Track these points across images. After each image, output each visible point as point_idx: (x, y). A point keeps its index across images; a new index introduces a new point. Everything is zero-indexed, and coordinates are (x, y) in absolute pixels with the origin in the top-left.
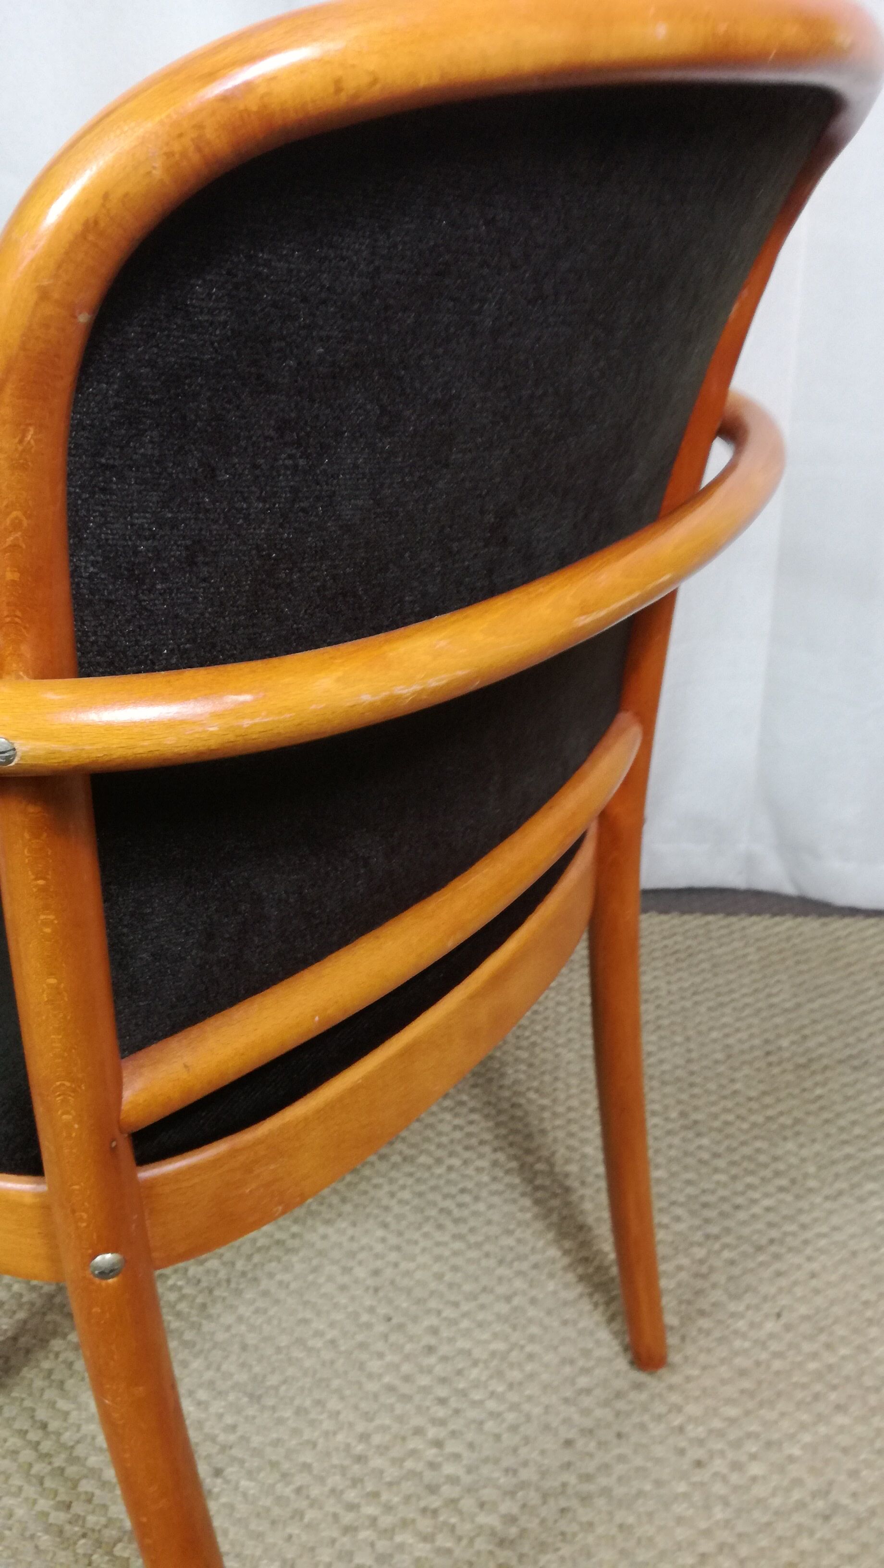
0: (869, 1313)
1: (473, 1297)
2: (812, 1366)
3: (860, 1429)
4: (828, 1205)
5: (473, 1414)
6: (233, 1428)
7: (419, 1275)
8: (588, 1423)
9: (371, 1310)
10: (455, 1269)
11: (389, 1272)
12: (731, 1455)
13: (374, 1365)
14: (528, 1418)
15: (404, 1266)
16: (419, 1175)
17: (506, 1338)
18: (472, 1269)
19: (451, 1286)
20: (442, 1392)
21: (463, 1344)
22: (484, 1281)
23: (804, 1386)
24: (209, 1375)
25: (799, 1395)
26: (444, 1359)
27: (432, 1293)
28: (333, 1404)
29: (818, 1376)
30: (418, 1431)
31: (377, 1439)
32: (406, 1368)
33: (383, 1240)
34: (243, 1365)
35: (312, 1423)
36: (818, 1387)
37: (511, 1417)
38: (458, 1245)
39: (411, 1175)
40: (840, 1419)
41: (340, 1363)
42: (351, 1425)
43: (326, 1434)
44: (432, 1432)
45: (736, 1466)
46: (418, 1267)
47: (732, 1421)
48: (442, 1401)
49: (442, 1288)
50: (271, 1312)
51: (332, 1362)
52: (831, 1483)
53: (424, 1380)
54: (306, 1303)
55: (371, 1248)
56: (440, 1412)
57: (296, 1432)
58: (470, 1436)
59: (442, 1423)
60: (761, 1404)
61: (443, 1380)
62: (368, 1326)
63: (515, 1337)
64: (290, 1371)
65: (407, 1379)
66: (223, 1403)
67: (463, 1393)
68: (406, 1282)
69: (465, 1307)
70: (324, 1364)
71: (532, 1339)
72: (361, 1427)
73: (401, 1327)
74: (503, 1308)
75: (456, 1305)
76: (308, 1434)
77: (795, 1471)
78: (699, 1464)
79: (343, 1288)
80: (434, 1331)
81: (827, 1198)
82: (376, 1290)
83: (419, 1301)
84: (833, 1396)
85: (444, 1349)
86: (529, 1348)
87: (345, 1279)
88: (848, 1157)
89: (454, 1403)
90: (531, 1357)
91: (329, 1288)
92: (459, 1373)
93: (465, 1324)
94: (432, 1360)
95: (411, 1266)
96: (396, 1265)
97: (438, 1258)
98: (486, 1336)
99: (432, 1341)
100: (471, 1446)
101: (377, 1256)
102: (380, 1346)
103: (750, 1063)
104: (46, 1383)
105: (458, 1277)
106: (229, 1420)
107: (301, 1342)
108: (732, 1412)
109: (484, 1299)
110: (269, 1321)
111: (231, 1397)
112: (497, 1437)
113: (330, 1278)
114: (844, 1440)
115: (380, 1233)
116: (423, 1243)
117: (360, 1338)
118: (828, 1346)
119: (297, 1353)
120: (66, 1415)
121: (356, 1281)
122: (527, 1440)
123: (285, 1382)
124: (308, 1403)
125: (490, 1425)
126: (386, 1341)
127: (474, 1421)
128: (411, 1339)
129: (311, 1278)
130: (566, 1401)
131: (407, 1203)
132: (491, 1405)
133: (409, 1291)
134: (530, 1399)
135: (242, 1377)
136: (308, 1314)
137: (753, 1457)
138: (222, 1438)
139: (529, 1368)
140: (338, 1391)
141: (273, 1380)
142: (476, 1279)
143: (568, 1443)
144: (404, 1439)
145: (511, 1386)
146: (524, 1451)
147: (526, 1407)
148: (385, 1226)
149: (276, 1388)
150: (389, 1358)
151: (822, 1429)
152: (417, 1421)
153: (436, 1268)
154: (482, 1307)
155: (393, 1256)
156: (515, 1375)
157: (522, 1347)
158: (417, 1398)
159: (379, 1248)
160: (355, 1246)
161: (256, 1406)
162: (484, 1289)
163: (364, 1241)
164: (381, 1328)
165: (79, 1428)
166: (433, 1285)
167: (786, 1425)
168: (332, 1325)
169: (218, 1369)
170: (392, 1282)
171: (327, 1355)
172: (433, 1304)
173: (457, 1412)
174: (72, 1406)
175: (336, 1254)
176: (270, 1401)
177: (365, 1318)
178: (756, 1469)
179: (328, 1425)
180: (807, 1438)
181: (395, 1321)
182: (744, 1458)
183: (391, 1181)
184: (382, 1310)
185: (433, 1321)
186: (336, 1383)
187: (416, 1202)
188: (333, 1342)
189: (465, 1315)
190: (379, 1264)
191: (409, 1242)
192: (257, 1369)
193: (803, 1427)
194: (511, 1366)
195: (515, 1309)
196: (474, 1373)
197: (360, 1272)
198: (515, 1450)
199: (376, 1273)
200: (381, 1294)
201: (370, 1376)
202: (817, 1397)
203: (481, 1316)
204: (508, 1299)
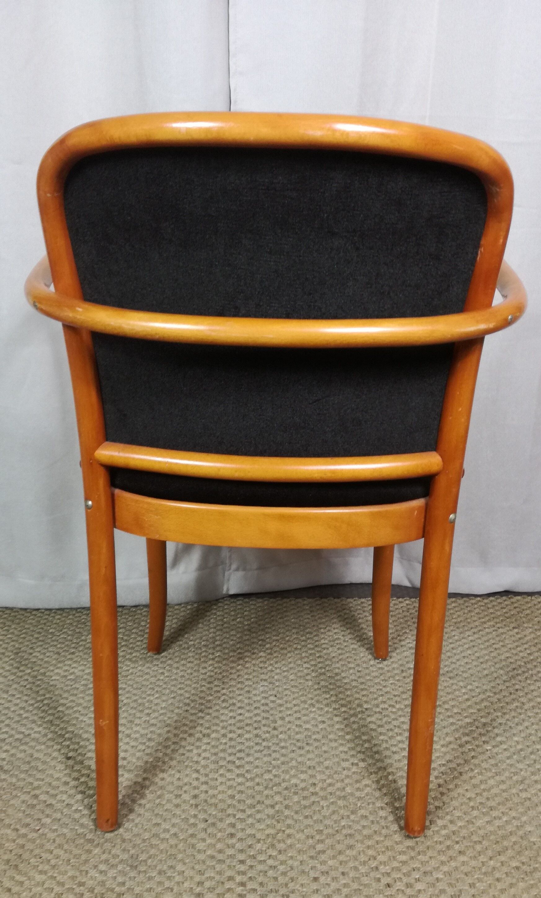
0: (472, 804)
1: (252, 806)
2: (444, 832)
3: (473, 863)
4: (443, 749)
5: (260, 867)
6: (123, 884)
7: (220, 797)
8: (324, 868)
9: (195, 816)
10: (241, 792)
11: (203, 796)
12: (405, 880)
13: (201, 846)
14: (292, 868)
15: (211, 792)
16: (213, 743)
17: (274, 827)
18: (250, 792)
19: (239, 801)
20: (241, 857)
21: (249, 831)
22: (258, 798)
23: (441, 843)
24: (104, 857)
25: (439, 847)
26: (240, 840)
27: (229, 806)
28: (180, 867)
29: (448, 837)
30: (230, 878)
31: (207, 884)
32: (219, 846)
33: (197, 779)
34: (124, 850)
35: (169, 878)
36: (448, 843)
37: (282, 868)
38: (240, 780)
39: (209, 743)
40: (462, 858)
41: (181, 846)
42: (192, 878)
43: (178, 883)
44: (238, 879)
45: (409, 885)
46: (219, 793)
47: (404, 863)
48: (242, 862)
49: (234, 802)
50: (137, 821)
51: (176, 845)
52: (460, 891)
53: (230, 852)
54: (157, 815)
55: (191, 784)
56: (242, 868)
57: (160, 883)
58: (260, 879)
59: (244, 873)
60: (419, 853)
61: (241, 851)
62: (195, 825)
63: (279, 826)
64: (153, 852)
65: (220, 851)
66: (115, 871)
67: (254, 857)
68: (213, 801)
69: (249, 812)
70: (171, 847)
71: (289, 826)
72: (198, 878)
73: (214, 824)
74: (271, 811)
75: (244, 811)
76: (167, 884)
77: (441, 886)
78: (389, 885)
79: (177, 806)
80: (233, 825)
81: (443, 746)
82: (197, 806)
83: (222, 810)
84: (457, 847)
85: (240, 835)
86: (288, 831)
87: (178, 801)
88: (452, 724)
89: (249, 862)
90: (289, 836)
91: (168, 806)
92: (250, 846)
93: (250, 821)
94: (234, 841)
95: (216, 792)
96: (206, 792)
97: (230, 787)
98: (262, 827)
99: (233, 831)
100: (261, 884)
101: (195, 788)
102: (203, 835)
103: (393, 677)
104: (7, 867)
105: (243, 797)
106: (120, 879)
107: (156, 835)
108: (403, 858)
109: (259, 807)
110: (136, 825)
111: (120, 867)
112: (276, 879)
113: (169, 801)
114: (466, 869)
115: (195, 775)
116: (220, 780)
117: (190, 832)
118: (451, 822)
119: (154, 841)
120: (22, 883)
121: (184, 802)
122: (292, 879)
123: (150, 857)
124: (165, 868)
125: (271, 873)
126: (206, 832)
127: (261, 872)
128: (220, 831)
129: (157, 801)
130: (312, 857)
131: (208, 759)
132: (270, 862)
133: (216, 805)
134: (291, 857)
135: (125, 856)
136: (159, 821)
137: (418, 880)
138: (117, 889)
139: (289, 842)
140: (182, 861)
141: (143, 857)
142: (253, 797)
143: (316, 879)
144: (223, 883)
145: (280, 852)
146: (291, 885)
147: (290, 862)
148: (197, 771)
149: (145, 861)
150: (209, 841)
151: (453, 864)
152: (229, 873)
153: (230, 792)
154: (259, 812)
155: (204, 788)
156: (282, 846)
157: (284, 831)
158: (228, 861)
159: (195, 783)
160: (180, 783)
161: (135, 872)
162: (259, 802)
163: (186, 780)
164: (202, 825)
165: (31, 890)
166: (229, 802)
167: (433, 863)
168: (173, 825)
169: (110, 853)
170: (206, 801)
171: (173, 842)
172: (230, 811)
173: (251, 867)
174: (25, 878)
175: (170, 788)
176: (143, 868)
177: (192, 821)
178: (419, 886)
179: (178, 878)
180: (445, 868)
181: (209, 822)
182: (413, 881)
183: (198, 747)
184: (201, 816)
185: (232, 820)
186: (180, 856)
187: (213, 758)
188: (175, 834)
189: (249, 816)
190: (196, 792)
191: (213, 779)
192: (132, 852)
193: (443, 863)
194: (279, 841)
195: (278, 812)
196: (259, 846)
197: (186, 797)
198: (286, 885)
199: (195, 797)
200: (200, 808)
201: (199, 851)
202: (448, 847)
203: (258, 816)
204: (272, 806)
